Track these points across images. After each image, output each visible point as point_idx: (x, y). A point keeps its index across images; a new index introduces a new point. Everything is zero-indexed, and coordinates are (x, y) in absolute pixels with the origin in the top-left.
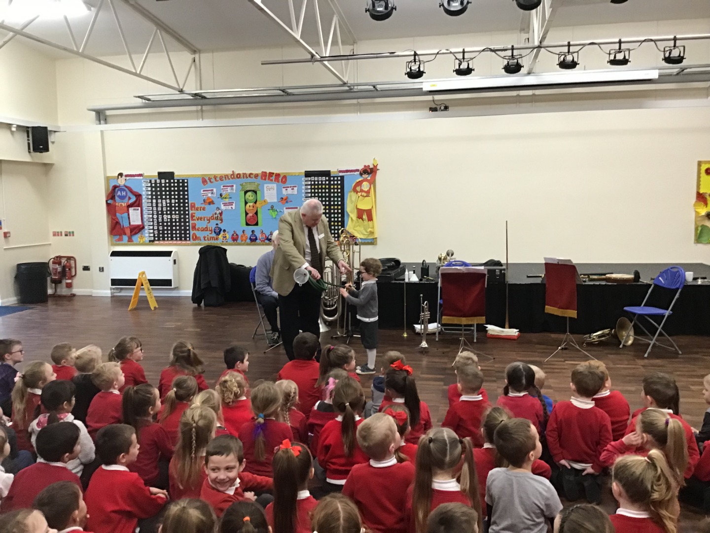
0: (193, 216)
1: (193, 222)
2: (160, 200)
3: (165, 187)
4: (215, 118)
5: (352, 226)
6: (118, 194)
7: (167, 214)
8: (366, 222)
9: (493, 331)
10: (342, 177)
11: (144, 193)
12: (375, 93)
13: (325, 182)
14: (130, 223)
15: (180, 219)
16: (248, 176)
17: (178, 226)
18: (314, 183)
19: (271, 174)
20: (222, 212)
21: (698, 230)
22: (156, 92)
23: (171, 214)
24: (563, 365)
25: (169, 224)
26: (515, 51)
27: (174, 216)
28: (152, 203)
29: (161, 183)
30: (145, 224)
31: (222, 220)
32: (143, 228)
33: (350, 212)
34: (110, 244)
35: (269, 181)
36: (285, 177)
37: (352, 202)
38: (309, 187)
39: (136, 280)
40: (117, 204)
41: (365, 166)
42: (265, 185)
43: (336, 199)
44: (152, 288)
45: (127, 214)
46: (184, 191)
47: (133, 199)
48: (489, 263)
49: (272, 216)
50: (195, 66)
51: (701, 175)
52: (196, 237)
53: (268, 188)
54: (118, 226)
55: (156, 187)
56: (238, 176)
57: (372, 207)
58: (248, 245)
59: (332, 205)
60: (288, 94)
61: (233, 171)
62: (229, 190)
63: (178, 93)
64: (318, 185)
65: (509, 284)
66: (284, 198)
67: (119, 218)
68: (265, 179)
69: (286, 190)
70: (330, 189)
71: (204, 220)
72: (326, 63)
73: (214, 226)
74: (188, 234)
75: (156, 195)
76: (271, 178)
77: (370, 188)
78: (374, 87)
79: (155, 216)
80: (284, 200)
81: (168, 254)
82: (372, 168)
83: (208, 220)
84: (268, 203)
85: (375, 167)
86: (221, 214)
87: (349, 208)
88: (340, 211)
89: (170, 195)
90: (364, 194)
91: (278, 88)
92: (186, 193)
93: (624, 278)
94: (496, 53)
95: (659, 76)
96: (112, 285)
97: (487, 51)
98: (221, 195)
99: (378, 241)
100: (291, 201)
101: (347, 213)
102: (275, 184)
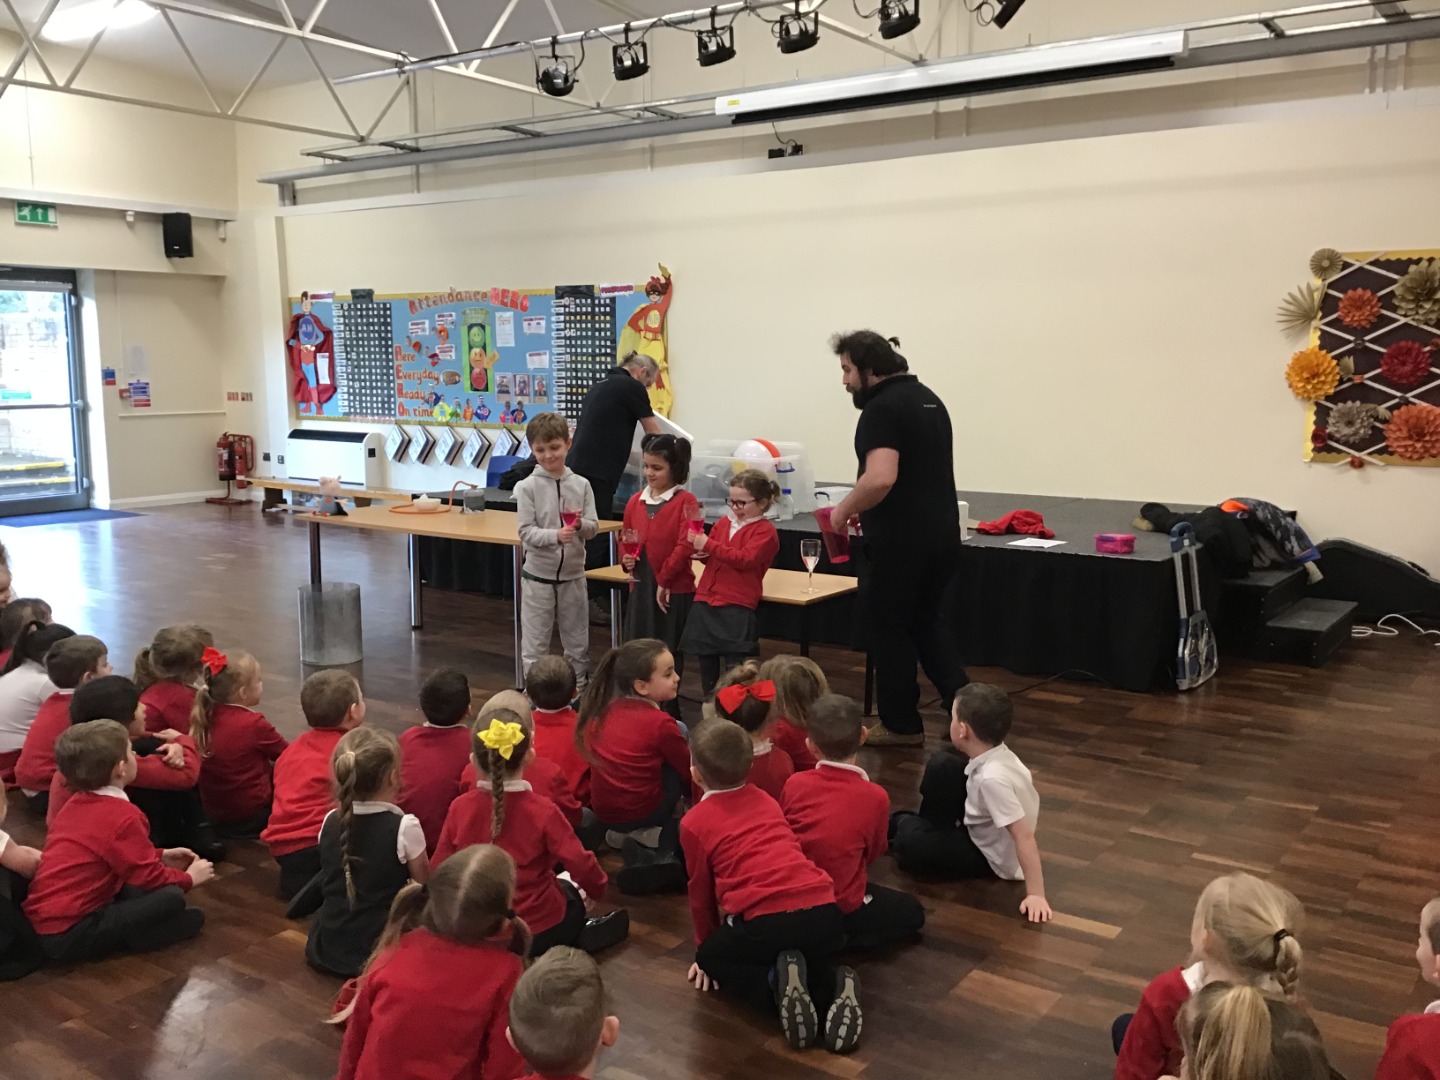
0: (398, 371)
1: (400, 381)
3: (362, 317)
6: (302, 330)
8: (653, 390)
12: (669, 125)
13: (587, 309)
14: (317, 381)
15: (382, 374)
16: (472, 297)
17: (379, 388)
18: (569, 309)
19: (505, 293)
22: (324, 145)
25: (368, 384)
27: (373, 371)
29: (355, 310)
32: (335, 390)
35: (503, 307)
36: (525, 297)
38: (562, 318)
40: (301, 347)
41: (653, 278)
42: (498, 314)
43: (603, 343)
45: (312, 365)
46: (386, 324)
47: (322, 338)
52: (403, 409)
53: (501, 319)
54: (303, 384)
55: (350, 317)
56: (459, 297)
57: (663, 360)
59: (598, 355)
60: (537, 135)
61: (452, 288)
64: (575, 314)
66: (526, 338)
67: (303, 373)
68: (497, 303)
69: (529, 324)
70: (593, 322)
71: (414, 379)
73: (427, 391)
74: (393, 402)
75: (351, 332)
76: (505, 301)
78: (657, 112)
81: (358, 437)
83: (419, 379)
84: (502, 348)
85: (668, 279)
89: (368, 332)
90: (650, 335)
92: (389, 328)
97: (661, 25)
102: (512, 313)
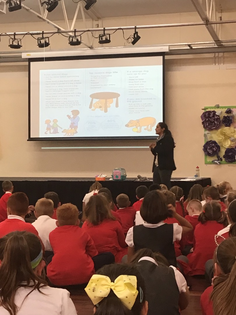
26: (44, 34)
94: (32, 36)
97: (29, 34)
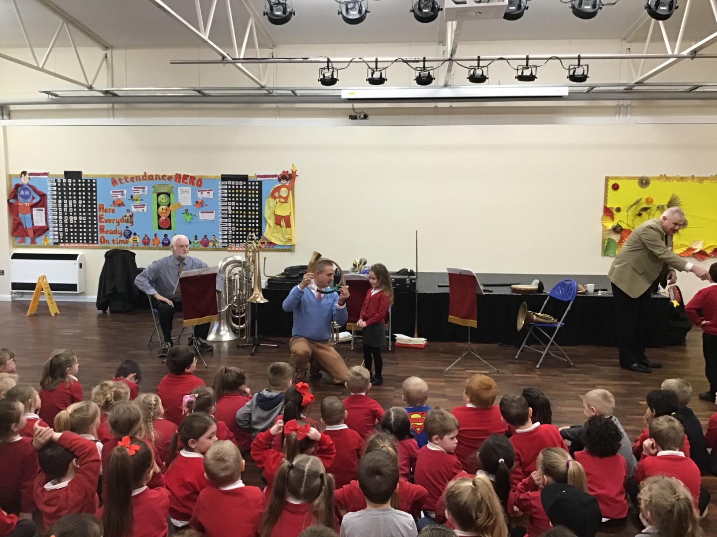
0: (101, 218)
1: (102, 224)
2: (67, 201)
3: (72, 187)
4: (127, 117)
5: (270, 232)
6: (21, 194)
7: (73, 215)
8: (284, 229)
9: (402, 339)
10: (260, 182)
11: (49, 193)
12: (295, 98)
13: (243, 187)
14: (33, 224)
15: (87, 220)
16: (161, 178)
17: (85, 228)
18: (231, 187)
19: (186, 177)
20: (132, 215)
21: (605, 243)
22: (63, 88)
23: (78, 216)
24: (464, 374)
25: (75, 226)
26: (426, 63)
27: (80, 218)
28: (57, 203)
29: (67, 183)
30: (50, 225)
31: (132, 223)
32: (48, 229)
33: (268, 218)
34: (12, 245)
35: (183, 184)
36: (200, 180)
37: (270, 208)
38: (226, 191)
39: (36, 284)
40: (20, 204)
41: (284, 172)
42: (179, 188)
43: (253, 204)
44: (53, 294)
45: (30, 214)
46: (92, 191)
47: (37, 199)
48: (402, 272)
49: (187, 220)
50: (107, 62)
51: (608, 191)
52: (104, 240)
53: (182, 190)
54: (20, 226)
55: (62, 187)
56: (151, 178)
57: (291, 213)
58: (160, 249)
59: (250, 211)
60: (205, 95)
61: (145, 173)
62: (140, 192)
63: (87, 89)
64: (235, 189)
65: (419, 294)
66: (199, 201)
67: (21, 219)
68: (179, 182)
69: (202, 193)
70: (247, 194)
71: (113, 222)
72: (240, 65)
73: (124, 229)
74: (95, 236)
75: (62, 195)
76: (186, 181)
77: (289, 194)
78: (293, 92)
79: (61, 218)
80: (199, 204)
81: (73, 257)
82: (291, 174)
83: (117, 223)
84: (182, 206)
85: (294, 173)
86: (131, 216)
87: (267, 213)
88: (257, 217)
89: (77, 195)
90: (283, 200)
91: (193, 89)
92: (94, 194)
93: (528, 289)
94: (408, 64)
95: (569, 93)
96: (12, 289)
97: (400, 61)
98: (132, 197)
99: (296, 248)
100: (206, 205)
101: (265, 218)
102: (190, 188)
